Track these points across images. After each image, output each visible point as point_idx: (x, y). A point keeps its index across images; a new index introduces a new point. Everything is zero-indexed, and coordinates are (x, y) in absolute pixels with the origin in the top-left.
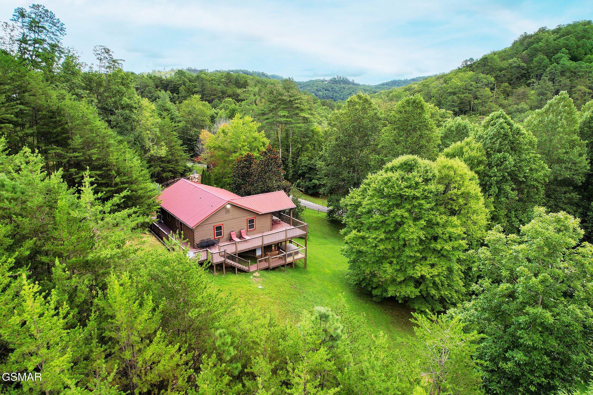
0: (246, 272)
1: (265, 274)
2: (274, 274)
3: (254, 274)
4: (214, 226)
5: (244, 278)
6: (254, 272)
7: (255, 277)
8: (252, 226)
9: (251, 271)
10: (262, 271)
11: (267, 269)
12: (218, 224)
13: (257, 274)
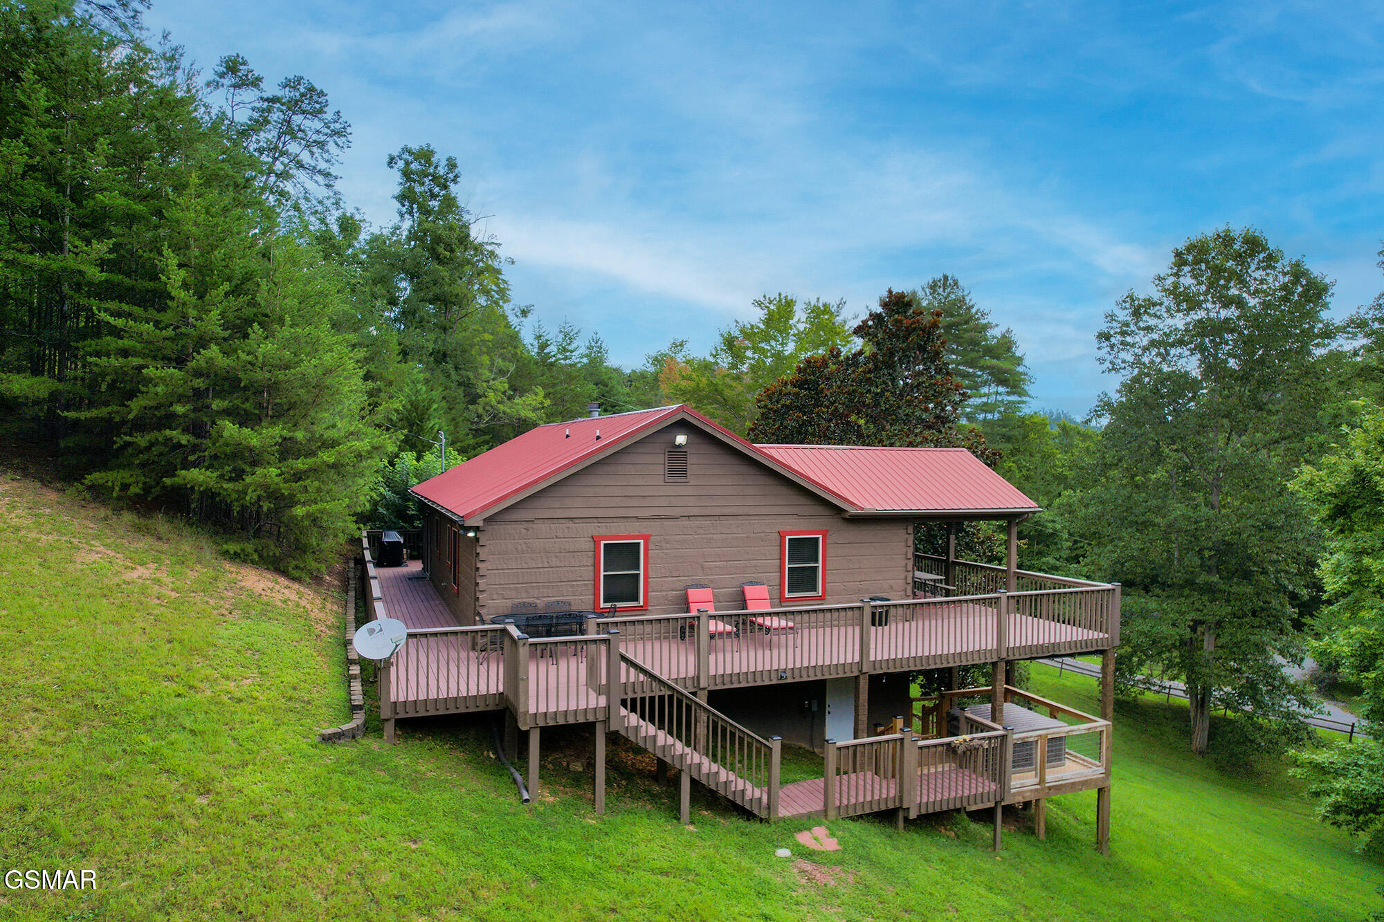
0: (747, 815)
1: (876, 840)
2: (935, 852)
3: (804, 838)
4: (595, 540)
5: (732, 854)
6: (803, 823)
7: (808, 855)
8: (803, 579)
9: (783, 812)
10: (856, 827)
11: (886, 817)
12: (622, 532)
13: (819, 839)
